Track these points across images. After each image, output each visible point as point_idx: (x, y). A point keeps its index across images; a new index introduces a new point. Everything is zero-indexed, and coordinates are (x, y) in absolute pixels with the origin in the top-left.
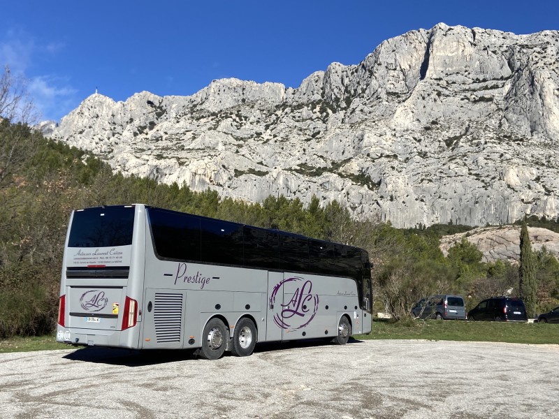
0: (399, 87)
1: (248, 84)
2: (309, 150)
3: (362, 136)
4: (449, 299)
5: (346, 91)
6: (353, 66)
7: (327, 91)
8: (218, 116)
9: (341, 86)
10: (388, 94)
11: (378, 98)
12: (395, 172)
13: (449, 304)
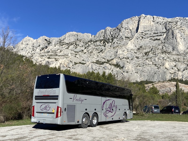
0: (129, 35)
1: (79, 34)
2: (99, 56)
3: (117, 51)
5: (112, 36)
6: (114, 28)
7: (105, 36)
8: (69, 44)
9: (110, 35)
10: (126, 37)
11: (122, 39)
12: (128, 63)
13: (154, 108)
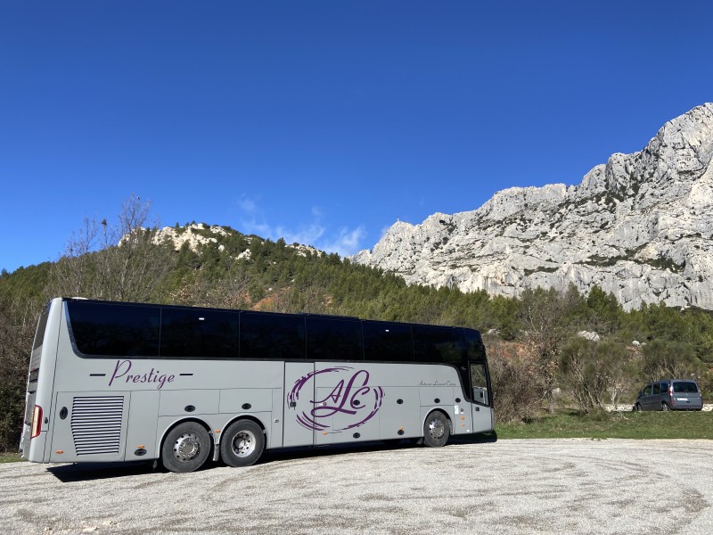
0: (692, 164)
1: (528, 190)
2: (598, 241)
3: (657, 219)
4: (674, 384)
5: (632, 178)
6: (636, 153)
7: (610, 182)
8: (503, 224)
9: (625, 174)
10: (680, 173)
11: (669, 179)
12: (700, 251)
13: (675, 390)
